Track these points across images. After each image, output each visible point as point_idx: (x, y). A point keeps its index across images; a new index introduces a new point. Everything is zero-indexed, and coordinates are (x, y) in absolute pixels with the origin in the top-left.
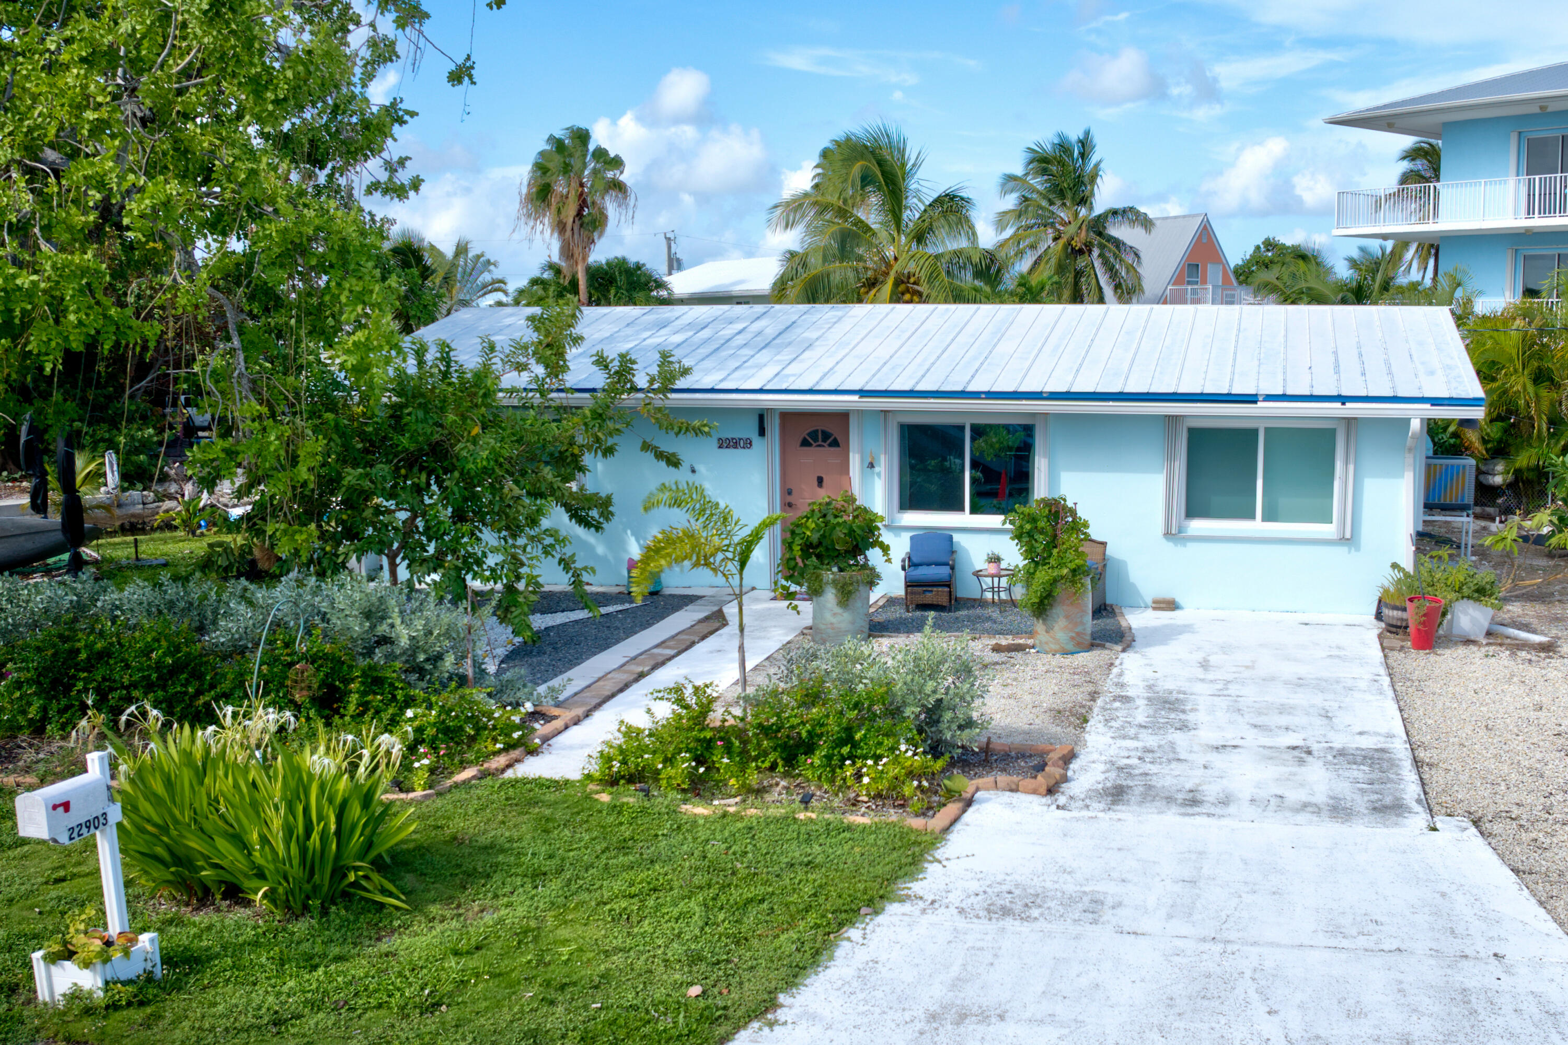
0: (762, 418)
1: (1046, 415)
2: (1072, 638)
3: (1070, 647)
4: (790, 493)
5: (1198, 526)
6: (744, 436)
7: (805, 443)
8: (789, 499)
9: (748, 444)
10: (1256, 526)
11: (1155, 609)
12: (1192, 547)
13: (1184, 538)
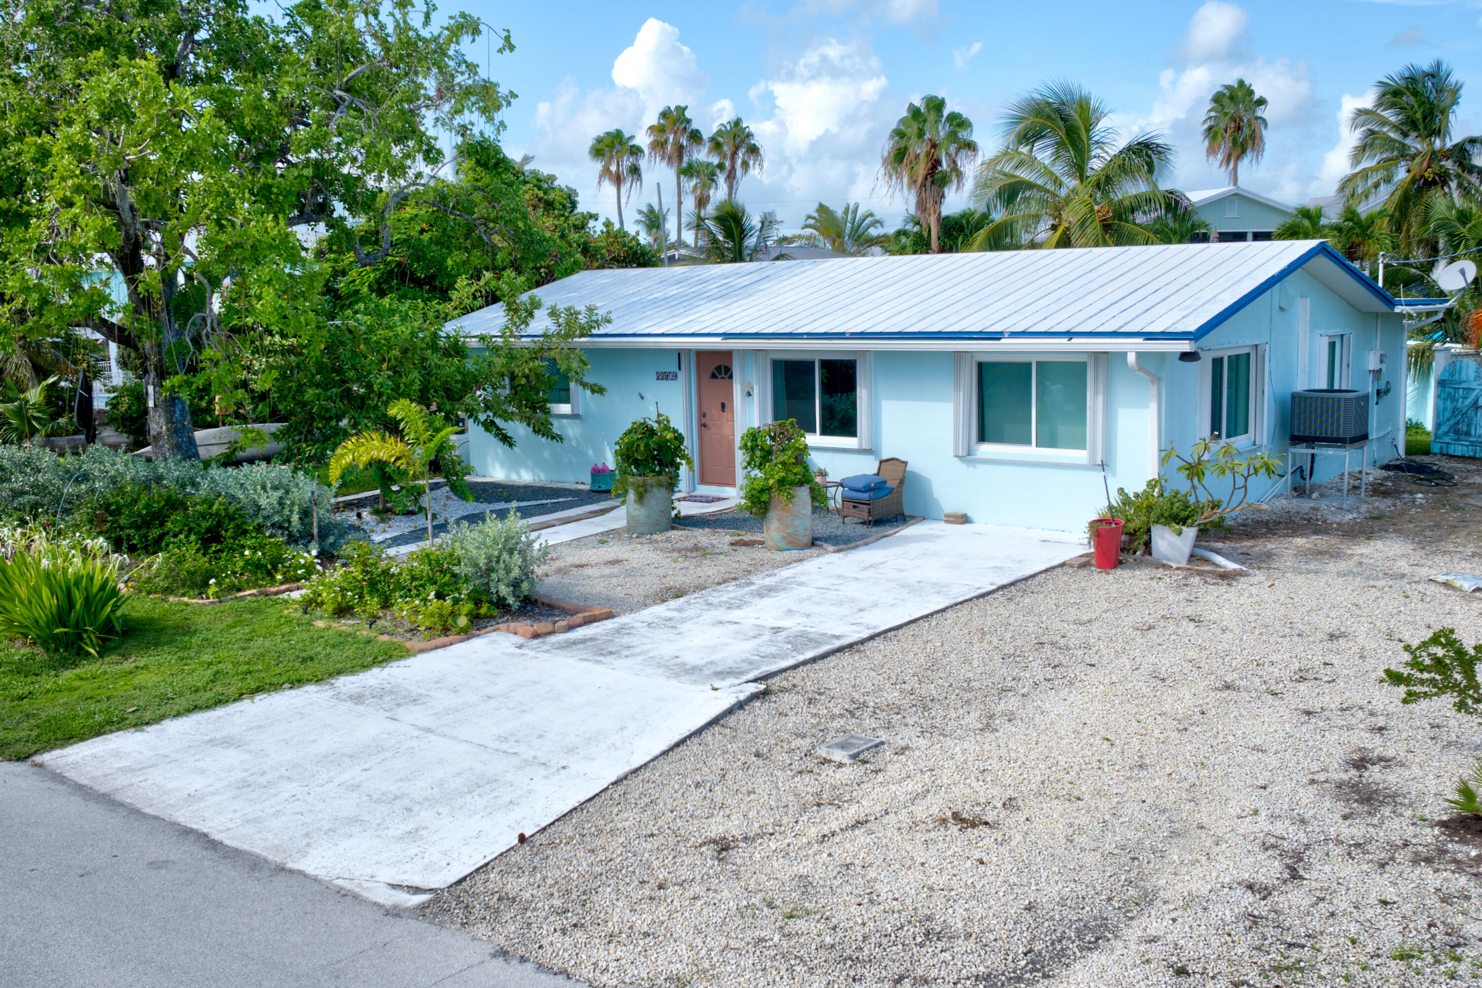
0: (679, 354)
1: (864, 352)
2: (784, 538)
3: (782, 544)
4: (704, 416)
5: (987, 450)
6: (672, 370)
7: (714, 376)
8: (704, 421)
9: (675, 377)
10: (1031, 452)
11: (946, 522)
12: (981, 468)
13: (973, 460)
